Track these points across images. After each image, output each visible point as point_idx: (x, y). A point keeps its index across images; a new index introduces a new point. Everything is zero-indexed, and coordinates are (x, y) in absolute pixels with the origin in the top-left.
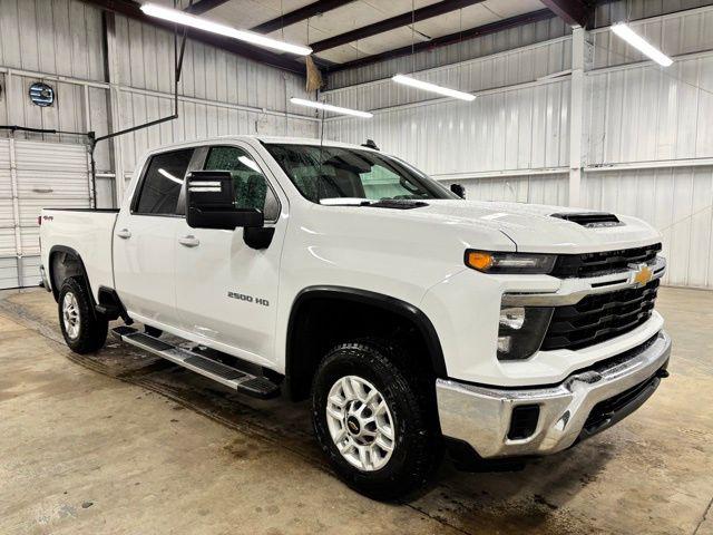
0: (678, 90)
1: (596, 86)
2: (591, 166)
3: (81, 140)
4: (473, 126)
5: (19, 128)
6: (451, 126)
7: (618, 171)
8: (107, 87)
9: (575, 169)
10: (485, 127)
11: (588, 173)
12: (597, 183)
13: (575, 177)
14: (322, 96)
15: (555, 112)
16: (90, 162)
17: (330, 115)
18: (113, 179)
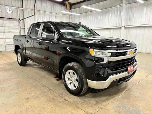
0: (146, 9)
1: (128, 8)
2: (126, 26)
3: (17, 20)
4: (102, 17)
5: (4, 18)
6: (97, 17)
7: (132, 27)
8: (23, 9)
9: (123, 27)
10: (104, 17)
11: (126, 27)
12: (127, 30)
13: (123, 28)
14: (70, 11)
15: (119, 14)
16: (19, 25)
17: (72, 15)
18: (24, 29)
